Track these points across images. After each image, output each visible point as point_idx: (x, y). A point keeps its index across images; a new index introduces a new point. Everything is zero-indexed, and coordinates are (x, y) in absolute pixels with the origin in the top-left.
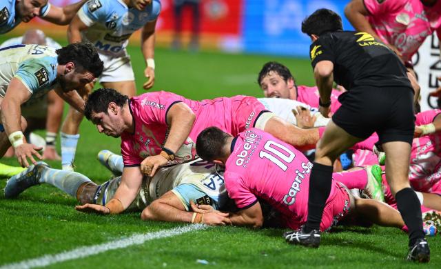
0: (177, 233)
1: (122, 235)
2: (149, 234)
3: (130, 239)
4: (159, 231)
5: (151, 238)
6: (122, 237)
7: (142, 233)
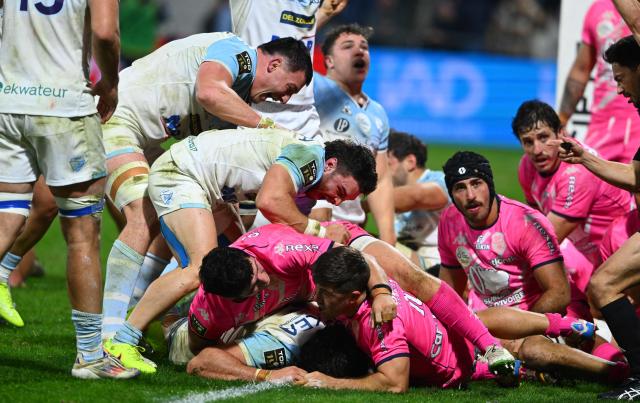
0: (251, 391)
1: (172, 395)
2: (211, 393)
3: (185, 400)
4: (225, 389)
5: (214, 399)
6: (172, 398)
7: (201, 392)
